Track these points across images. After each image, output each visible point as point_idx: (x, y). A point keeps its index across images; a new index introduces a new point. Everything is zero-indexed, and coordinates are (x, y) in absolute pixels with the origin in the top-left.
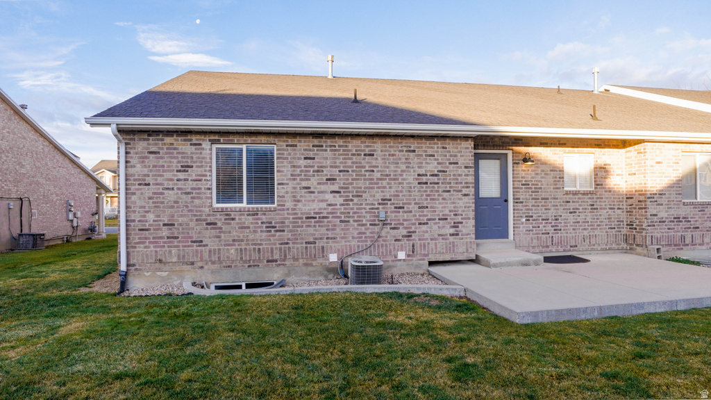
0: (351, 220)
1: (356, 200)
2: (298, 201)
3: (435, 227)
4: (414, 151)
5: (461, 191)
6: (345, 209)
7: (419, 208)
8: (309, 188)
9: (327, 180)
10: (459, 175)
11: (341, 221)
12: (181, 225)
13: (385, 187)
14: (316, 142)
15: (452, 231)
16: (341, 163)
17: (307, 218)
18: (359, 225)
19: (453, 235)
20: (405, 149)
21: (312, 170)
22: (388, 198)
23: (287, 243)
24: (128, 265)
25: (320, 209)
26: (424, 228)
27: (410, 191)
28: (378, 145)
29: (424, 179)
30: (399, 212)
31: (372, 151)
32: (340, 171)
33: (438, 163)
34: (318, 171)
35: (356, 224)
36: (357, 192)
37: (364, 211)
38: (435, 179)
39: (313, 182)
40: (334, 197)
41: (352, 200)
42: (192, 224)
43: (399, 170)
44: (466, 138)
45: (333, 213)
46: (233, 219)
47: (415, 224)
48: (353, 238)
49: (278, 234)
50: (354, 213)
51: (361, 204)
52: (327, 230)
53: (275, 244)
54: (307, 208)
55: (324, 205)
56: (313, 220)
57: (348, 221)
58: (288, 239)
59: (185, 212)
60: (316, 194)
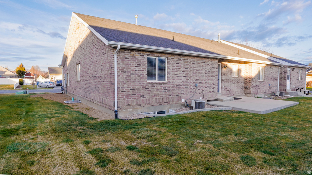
0: (188, 86)
1: (189, 79)
2: (174, 80)
3: (209, 89)
4: (204, 63)
5: (215, 77)
6: (187, 83)
7: (205, 82)
8: (177, 75)
9: (182, 72)
10: (215, 71)
11: (186, 87)
12: (137, 89)
13: (197, 75)
14: (179, 57)
15: (212, 90)
16: (186, 66)
17: (176, 86)
18: (190, 88)
19: (212, 91)
20: (202, 62)
21: (178, 68)
22: (198, 79)
23: (170, 96)
24: (118, 107)
25: (180, 83)
26: (206, 89)
27: (203, 77)
28: (196, 60)
29: (207, 72)
30: (200, 84)
31: (194, 62)
32: (186, 69)
33: (210, 67)
34: (180, 69)
35: (189, 88)
36: (190, 76)
37: (191, 83)
38: (209, 72)
39: (178, 73)
40: (184, 78)
41: (188, 79)
42: (141, 89)
43: (201, 69)
44: (216, 59)
45: (183, 84)
46: (154, 87)
47: (204, 88)
48: (189, 93)
49: (168, 92)
50: (189, 84)
51: (191, 81)
52: (182, 90)
53: (167, 96)
54: (176, 82)
55: (181, 81)
56: (178, 87)
57: (187, 87)
58: (171, 94)
59: (138, 84)
60: (179, 77)
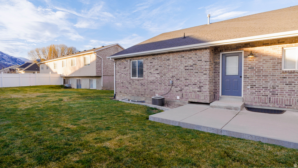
0: (162, 83)
1: (164, 76)
2: (148, 77)
3: (191, 87)
4: (184, 57)
5: (203, 72)
6: (161, 79)
7: (185, 79)
8: (151, 72)
9: (156, 69)
10: (202, 65)
11: (160, 84)
12: (124, 83)
13: (173, 72)
14: (153, 57)
15: (198, 90)
16: (160, 63)
17: (151, 82)
18: (165, 85)
20: (180, 56)
21: (152, 66)
22: (174, 75)
23: (146, 90)
24: (116, 93)
25: (154, 79)
26: (187, 88)
27: (182, 73)
28: (171, 56)
29: (187, 68)
30: (178, 81)
31: (169, 58)
32: (159, 66)
33: (193, 61)
34: (153, 67)
35: (164, 85)
36: (164, 73)
37: (166, 80)
38: (192, 68)
39: (152, 70)
40: (158, 75)
41: (163, 76)
42: (126, 83)
43: (178, 65)
44: (206, 48)
45: (157, 81)
46: (134, 82)
47: (183, 86)
48: (163, 90)
49: (144, 87)
50: (163, 81)
51: (165, 78)
52: (156, 86)
53: (143, 90)
54: (151, 79)
55: (154, 78)
56: (152, 83)
57: (161, 84)
58: (146, 89)
59: (125, 80)
60: (153, 74)
